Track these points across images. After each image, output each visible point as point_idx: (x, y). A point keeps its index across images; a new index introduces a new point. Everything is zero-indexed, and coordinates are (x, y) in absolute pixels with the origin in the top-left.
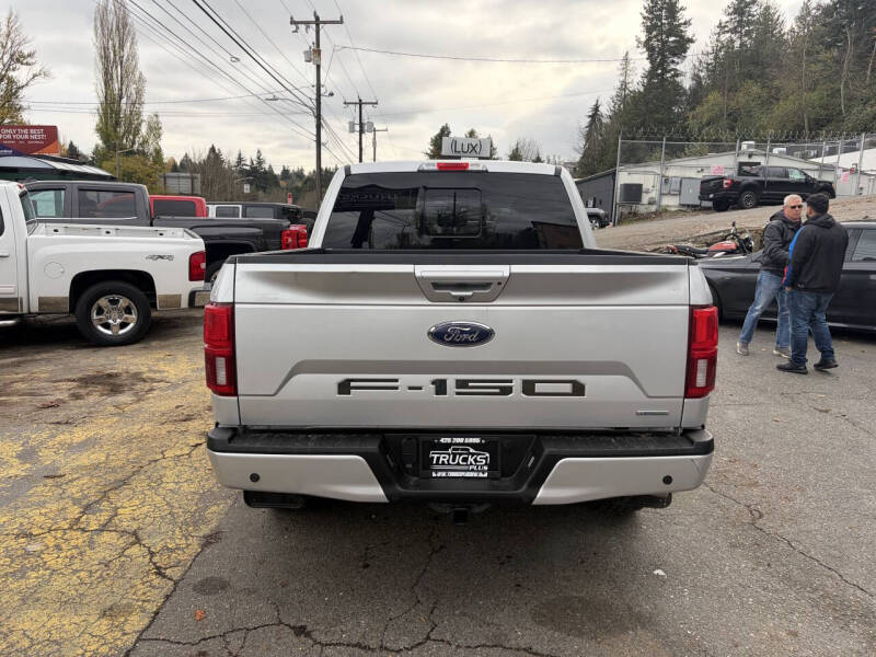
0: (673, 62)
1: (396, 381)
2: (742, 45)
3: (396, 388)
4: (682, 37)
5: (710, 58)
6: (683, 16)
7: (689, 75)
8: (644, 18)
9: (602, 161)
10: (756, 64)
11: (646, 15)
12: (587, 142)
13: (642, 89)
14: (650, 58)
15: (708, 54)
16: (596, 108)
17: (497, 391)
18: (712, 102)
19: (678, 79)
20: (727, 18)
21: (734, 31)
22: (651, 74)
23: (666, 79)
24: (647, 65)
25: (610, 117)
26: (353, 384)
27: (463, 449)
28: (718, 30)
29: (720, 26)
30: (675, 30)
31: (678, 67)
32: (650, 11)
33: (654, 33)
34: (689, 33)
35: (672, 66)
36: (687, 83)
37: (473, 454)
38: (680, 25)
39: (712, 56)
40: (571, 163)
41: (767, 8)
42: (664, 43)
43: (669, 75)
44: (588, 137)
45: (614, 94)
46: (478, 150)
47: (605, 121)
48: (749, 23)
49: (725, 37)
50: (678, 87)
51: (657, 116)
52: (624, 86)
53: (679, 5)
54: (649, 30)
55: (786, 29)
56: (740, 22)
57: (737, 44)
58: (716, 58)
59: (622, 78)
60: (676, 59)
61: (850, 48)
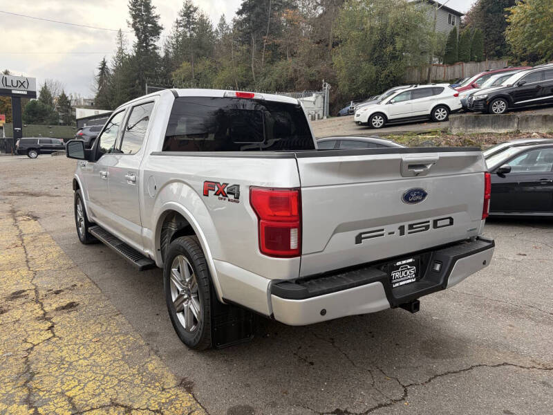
0: (152, 40)
1: (383, 230)
2: (191, 35)
3: (383, 235)
4: (156, 25)
5: (174, 41)
6: (155, 12)
7: (162, 50)
8: (130, 9)
9: (113, 99)
10: (201, 48)
11: (131, 7)
12: (100, 86)
13: (135, 54)
14: (137, 35)
15: (172, 38)
16: (104, 64)
17: (424, 228)
18: (185, 68)
19: (157, 51)
20: (181, 18)
21: (185, 26)
22: (139, 45)
23: (149, 50)
24: (136, 40)
25: (114, 70)
26: (363, 236)
27: (405, 267)
28: (176, 25)
29: (177, 22)
30: (151, 20)
31: (155, 43)
32: (134, 5)
33: (138, 20)
34: (159, 23)
35: (152, 43)
36: (162, 54)
37: (409, 269)
38: (154, 17)
39: (174, 40)
40: (89, 100)
41: (202, 16)
42: (145, 27)
43: (150, 48)
44: (100, 82)
45: (115, 55)
46: (26, 86)
47: (112, 73)
48: (194, 23)
49: (181, 29)
50: (157, 56)
51: (146, 73)
52: (121, 50)
53: (152, 5)
54: (134, 17)
55: (214, 30)
56: (188, 21)
57: (188, 34)
58: (177, 41)
59: (119, 46)
60: (153, 38)
61: (254, 45)
